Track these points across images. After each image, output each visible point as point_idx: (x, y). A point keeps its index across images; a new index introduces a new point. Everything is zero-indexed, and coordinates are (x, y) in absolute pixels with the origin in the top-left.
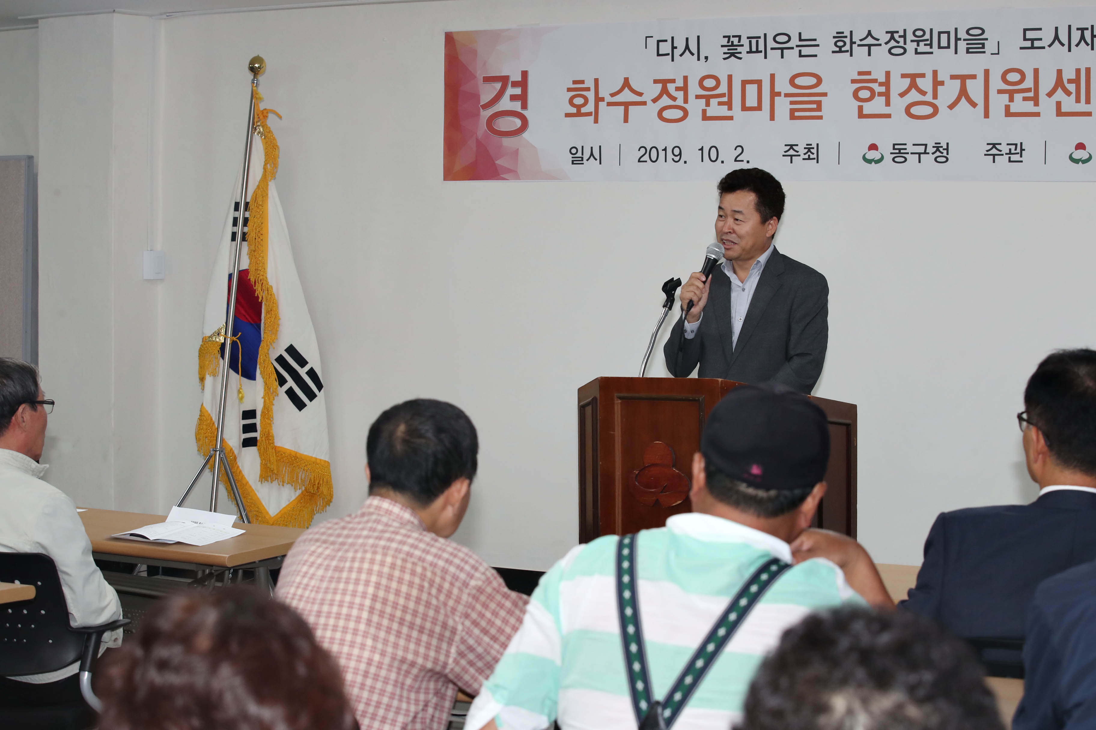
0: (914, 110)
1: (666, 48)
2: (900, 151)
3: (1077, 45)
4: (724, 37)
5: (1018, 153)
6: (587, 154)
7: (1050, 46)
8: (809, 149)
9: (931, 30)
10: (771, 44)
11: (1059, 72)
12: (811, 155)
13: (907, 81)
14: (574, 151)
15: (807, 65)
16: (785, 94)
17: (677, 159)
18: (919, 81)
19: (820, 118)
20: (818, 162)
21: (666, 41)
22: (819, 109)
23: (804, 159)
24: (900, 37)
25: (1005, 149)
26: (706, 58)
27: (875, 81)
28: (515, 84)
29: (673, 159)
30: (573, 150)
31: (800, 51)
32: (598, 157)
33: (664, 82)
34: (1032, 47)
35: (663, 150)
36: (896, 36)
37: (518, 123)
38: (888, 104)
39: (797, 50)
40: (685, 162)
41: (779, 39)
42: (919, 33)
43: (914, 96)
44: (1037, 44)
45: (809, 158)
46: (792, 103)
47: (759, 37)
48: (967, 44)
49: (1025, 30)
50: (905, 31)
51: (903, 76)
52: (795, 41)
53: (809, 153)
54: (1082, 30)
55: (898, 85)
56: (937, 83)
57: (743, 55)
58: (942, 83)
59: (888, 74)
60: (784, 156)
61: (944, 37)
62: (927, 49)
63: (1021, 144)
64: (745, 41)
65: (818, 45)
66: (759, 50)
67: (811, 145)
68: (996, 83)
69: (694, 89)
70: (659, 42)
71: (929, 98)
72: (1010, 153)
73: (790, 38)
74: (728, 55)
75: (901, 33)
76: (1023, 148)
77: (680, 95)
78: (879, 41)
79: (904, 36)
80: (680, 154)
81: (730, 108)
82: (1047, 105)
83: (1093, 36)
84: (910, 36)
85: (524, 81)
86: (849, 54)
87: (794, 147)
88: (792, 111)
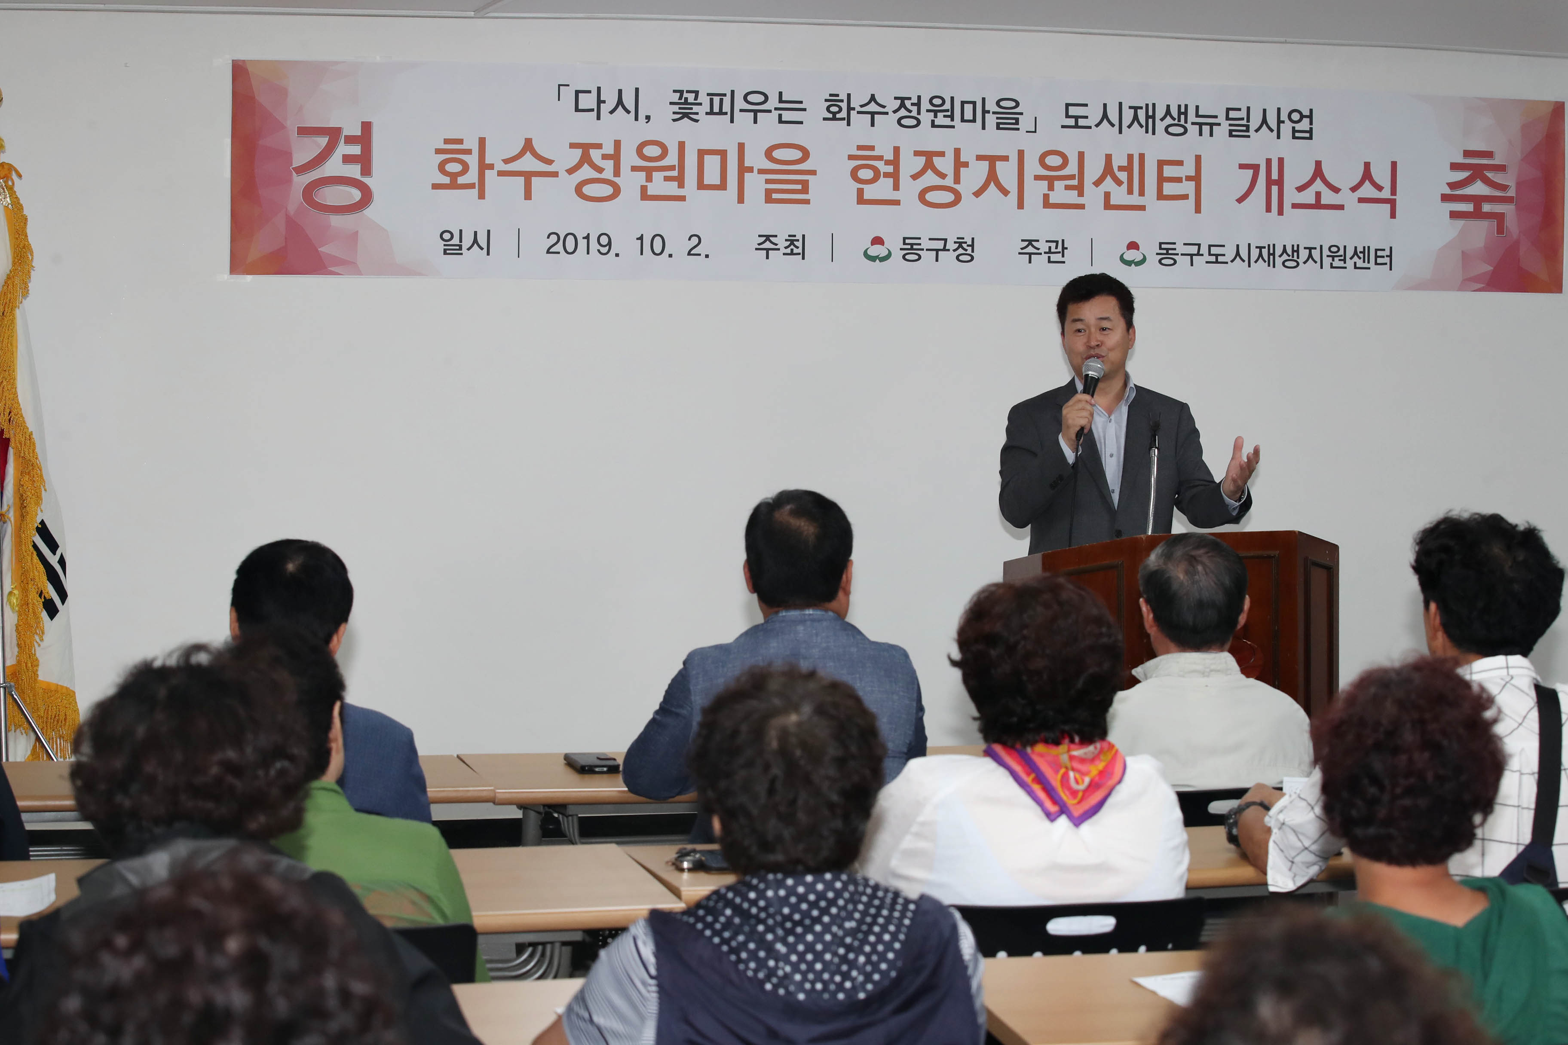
0: (930, 197)
1: (588, 101)
2: (912, 247)
3: (1129, 127)
4: (675, 91)
5: (1060, 252)
6: (467, 241)
7: (1097, 125)
8: (792, 240)
9: (952, 99)
10: (740, 104)
11: (1108, 158)
12: (795, 249)
13: (922, 160)
14: (447, 236)
15: (787, 134)
16: (752, 172)
17: (604, 250)
18: (937, 161)
19: (807, 202)
20: (803, 258)
21: (589, 92)
22: (805, 190)
23: (784, 254)
24: (913, 104)
25: (1044, 247)
26: (648, 118)
27: (880, 158)
28: (350, 140)
29: (599, 251)
30: (445, 236)
31: (780, 116)
32: (484, 246)
33: (586, 148)
34: (1077, 126)
35: (584, 238)
36: (908, 103)
37: (356, 195)
38: (896, 187)
39: (776, 114)
40: (617, 255)
42: (937, 101)
43: (930, 179)
44: (1081, 122)
45: (792, 253)
46: (768, 181)
47: (725, 95)
48: (998, 118)
49: (1067, 106)
50: (919, 97)
51: (917, 153)
52: (773, 103)
53: (792, 247)
54: (1136, 109)
55: (910, 164)
56: (959, 164)
57: (702, 116)
58: (966, 165)
59: (897, 150)
60: (757, 249)
62: (947, 122)
63: (1063, 241)
64: (704, 99)
65: (805, 110)
66: (724, 111)
67: (795, 236)
68: (1032, 167)
69: (629, 158)
70: (577, 93)
71: (949, 181)
72: (1050, 252)
73: (766, 98)
74: (680, 116)
75: (915, 100)
76: (1066, 246)
77: (608, 165)
78: (886, 108)
79: (918, 105)
80: (609, 244)
81: (681, 185)
82: (1093, 196)
83: (1148, 117)
84: (925, 105)
85: (365, 136)
86: (845, 122)
87: (772, 238)
88: (769, 192)
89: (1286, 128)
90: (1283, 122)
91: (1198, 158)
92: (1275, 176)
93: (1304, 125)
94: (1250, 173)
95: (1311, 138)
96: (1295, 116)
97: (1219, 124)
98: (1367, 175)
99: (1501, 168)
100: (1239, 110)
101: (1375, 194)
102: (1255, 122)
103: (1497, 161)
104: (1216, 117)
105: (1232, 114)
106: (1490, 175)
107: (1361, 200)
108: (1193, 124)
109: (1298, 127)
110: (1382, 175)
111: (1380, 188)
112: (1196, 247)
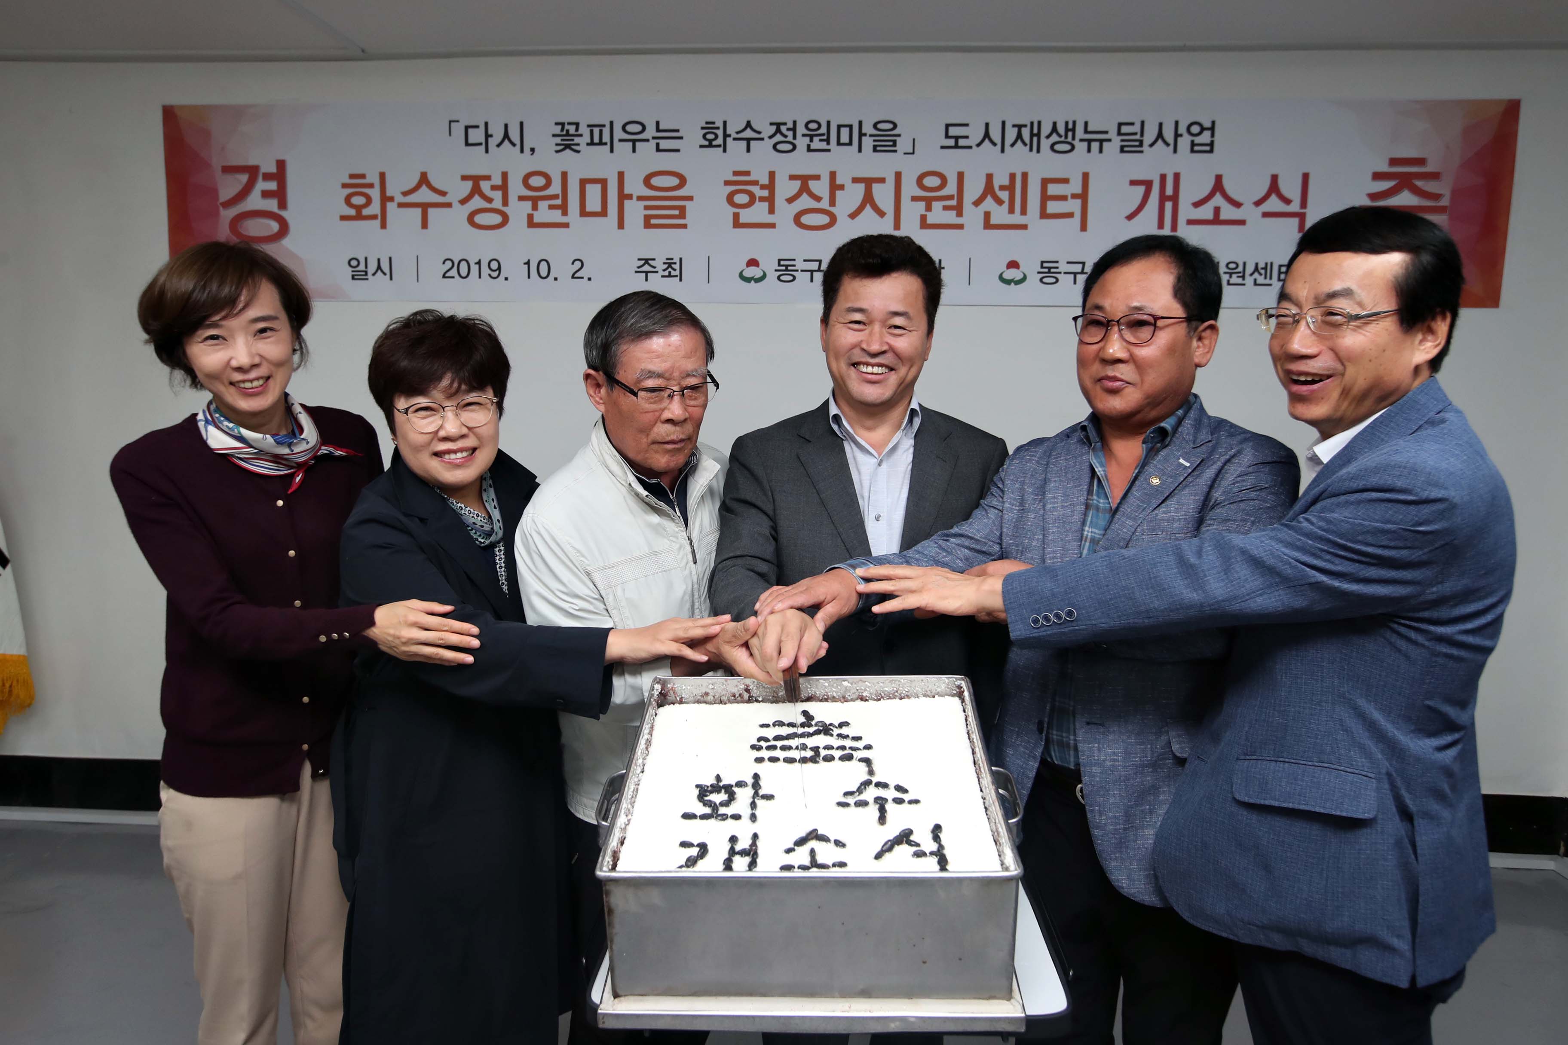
0: (806, 219)
1: (477, 136)
2: (787, 268)
3: (1013, 145)
4: (557, 124)
6: (372, 267)
7: (978, 145)
8: (669, 264)
9: (829, 123)
10: (619, 134)
11: (989, 177)
12: (672, 271)
13: (797, 184)
14: (354, 263)
15: (666, 162)
16: (632, 199)
17: (495, 274)
18: (813, 185)
19: (684, 226)
20: (680, 280)
21: (477, 127)
22: (682, 215)
23: (663, 276)
24: (788, 129)
26: (533, 150)
27: (755, 183)
28: (267, 177)
29: (490, 275)
31: (658, 144)
32: (387, 270)
33: (476, 180)
34: (956, 146)
35: (476, 263)
36: (783, 129)
37: (275, 226)
38: (772, 211)
39: (653, 143)
40: (506, 279)
41: (630, 128)
42: (813, 126)
44: (962, 142)
45: (670, 276)
46: (647, 208)
47: (604, 126)
48: (875, 141)
49: (947, 126)
50: (795, 123)
51: (792, 177)
52: (651, 132)
53: (669, 269)
54: (1020, 127)
55: (785, 188)
56: (835, 187)
57: (583, 147)
58: (842, 187)
59: (772, 175)
60: (636, 272)
61: (845, 132)
62: (823, 145)
64: (584, 130)
65: (681, 138)
66: (604, 141)
67: (672, 259)
68: (910, 188)
69: (516, 188)
70: (467, 128)
71: (824, 204)
73: (644, 128)
74: (562, 147)
75: (790, 125)
77: (497, 196)
78: (762, 134)
79: (794, 129)
80: (499, 268)
81: (565, 213)
82: (972, 216)
83: (1032, 135)
84: (801, 130)
85: (280, 174)
86: (721, 149)
87: (650, 262)
88: (647, 218)
89: (1184, 142)
90: (1181, 135)
91: (1086, 177)
92: (1169, 191)
93: (1205, 137)
94: (1141, 189)
95: (1211, 151)
96: (1195, 129)
97: (1109, 140)
98: (1274, 188)
99: (1435, 176)
100: (1132, 124)
101: (1280, 207)
102: (1150, 134)
103: (1427, 169)
104: (1106, 132)
105: (1125, 129)
106: (1419, 183)
107: (1266, 215)
108: (1081, 140)
109: (1198, 140)
110: (1291, 187)
111: (1287, 201)
112: (1081, 265)
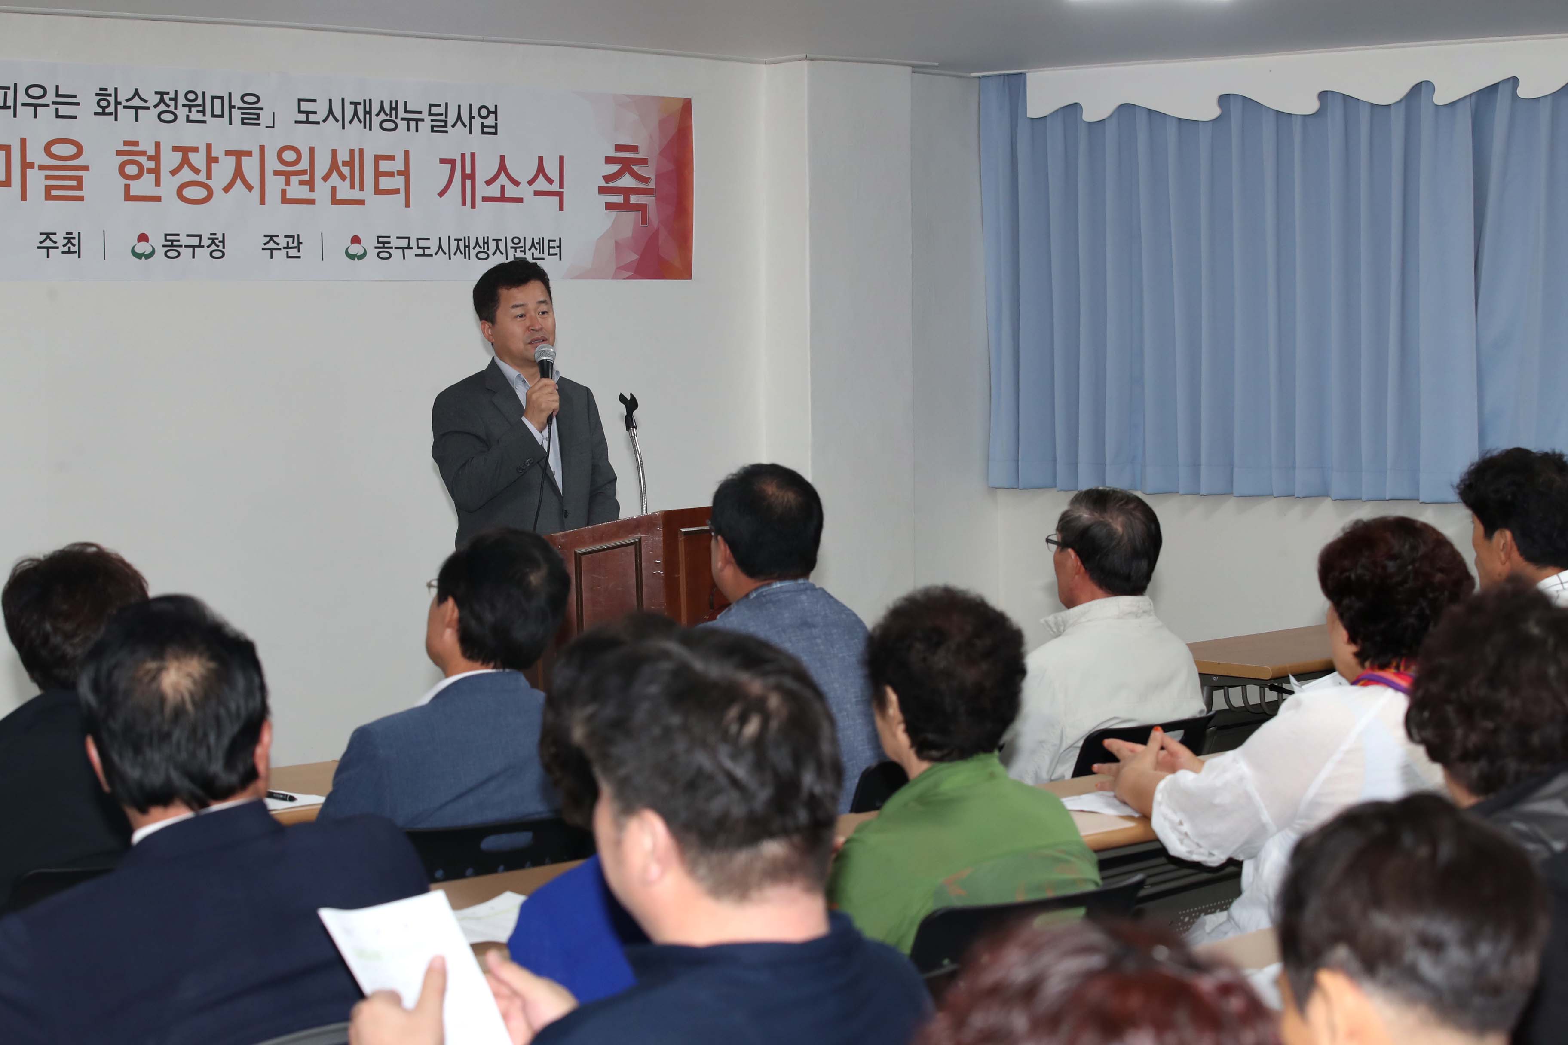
0: (187, 192)
2: (172, 243)
3: (351, 122)
5: (296, 247)
7: (324, 121)
8: (69, 239)
9: (204, 93)
10: (22, 98)
11: (334, 152)
12: (72, 247)
15: (63, 129)
16: (34, 168)
18: (192, 156)
19: (81, 198)
20: (79, 257)
22: (79, 187)
23: (63, 252)
24: (170, 99)
25: (282, 241)
27: (143, 153)
31: (57, 110)
34: (308, 122)
36: (166, 98)
38: (158, 183)
39: (53, 108)
41: (32, 92)
42: (191, 96)
43: (186, 175)
44: (312, 118)
45: (69, 252)
46: (48, 178)
47: (9, 88)
48: (242, 113)
49: (300, 100)
50: (176, 92)
51: (175, 149)
52: (50, 97)
53: (69, 245)
54: (356, 104)
55: (169, 160)
56: (211, 160)
58: (216, 160)
59: (158, 145)
60: (39, 248)
61: (217, 103)
62: (200, 116)
63: (298, 236)
65: (78, 104)
66: (7, 104)
67: (72, 234)
68: (272, 162)
71: (202, 177)
72: (288, 247)
73: (45, 92)
75: (172, 95)
76: (300, 241)
78: (148, 102)
79: (175, 99)
82: (322, 191)
83: (365, 113)
84: (181, 100)
86: (113, 117)
87: (51, 236)
88: (48, 189)
89: (477, 123)
90: (474, 118)
91: (407, 154)
92: (468, 171)
93: (490, 121)
94: (448, 167)
95: (496, 133)
96: (484, 112)
97: (422, 120)
98: (541, 170)
99: (643, 162)
100: (439, 105)
101: (546, 187)
102: (452, 118)
103: (639, 155)
104: (420, 113)
105: (434, 110)
106: (635, 168)
107: (537, 193)
108: (402, 119)
109: (486, 122)
110: (552, 170)
111: (551, 181)
112: (407, 240)
